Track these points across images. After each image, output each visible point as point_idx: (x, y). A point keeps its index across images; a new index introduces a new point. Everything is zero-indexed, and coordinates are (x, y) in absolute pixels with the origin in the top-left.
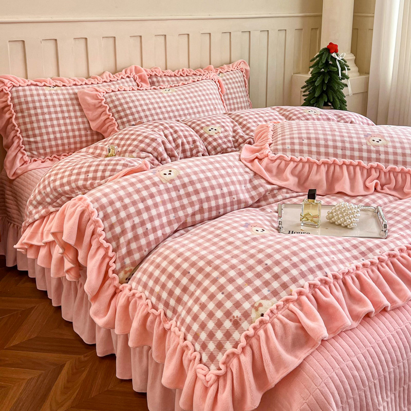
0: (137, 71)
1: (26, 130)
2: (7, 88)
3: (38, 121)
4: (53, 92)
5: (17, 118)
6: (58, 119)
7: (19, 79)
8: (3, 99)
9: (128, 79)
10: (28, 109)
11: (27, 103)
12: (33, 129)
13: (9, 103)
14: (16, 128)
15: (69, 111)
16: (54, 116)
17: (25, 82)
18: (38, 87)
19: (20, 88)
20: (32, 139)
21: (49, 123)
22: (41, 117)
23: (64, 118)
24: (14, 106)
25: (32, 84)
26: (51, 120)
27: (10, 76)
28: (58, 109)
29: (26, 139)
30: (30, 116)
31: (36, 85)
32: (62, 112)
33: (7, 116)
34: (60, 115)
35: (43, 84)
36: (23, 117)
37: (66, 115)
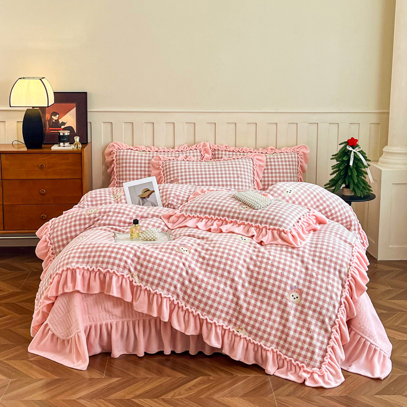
0: (204, 145)
1: (120, 175)
2: (115, 150)
3: (126, 171)
4: (140, 154)
5: (116, 168)
6: (137, 171)
7: (124, 145)
8: (112, 156)
9: (195, 151)
10: (123, 163)
11: (123, 159)
12: (123, 175)
13: (114, 158)
14: (115, 173)
15: (145, 167)
16: (135, 169)
17: (127, 147)
18: (132, 151)
19: (122, 150)
20: (121, 181)
21: (131, 173)
22: (128, 169)
23: (141, 171)
24: (116, 160)
25: (129, 149)
26: (133, 171)
27: (119, 143)
28: (139, 165)
29: (118, 180)
30: (123, 167)
31: (132, 149)
32: (141, 167)
33: (113, 166)
34: (139, 169)
35: (136, 149)
36: (119, 167)
37: (143, 169)
